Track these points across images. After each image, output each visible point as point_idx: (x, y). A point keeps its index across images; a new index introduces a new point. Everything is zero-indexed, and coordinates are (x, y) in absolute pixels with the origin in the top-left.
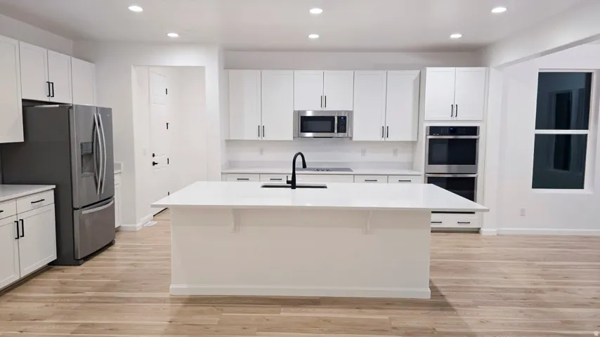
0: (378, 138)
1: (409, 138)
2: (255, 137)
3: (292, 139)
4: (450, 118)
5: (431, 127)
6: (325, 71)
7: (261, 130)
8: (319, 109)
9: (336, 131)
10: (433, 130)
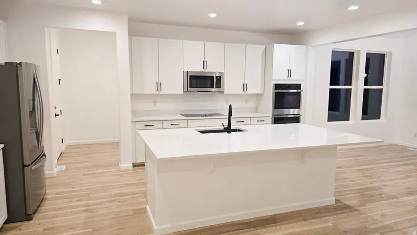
0: (240, 92)
1: (259, 92)
2: (154, 91)
3: (182, 93)
4: (287, 79)
5: (276, 84)
6: (206, 43)
7: (159, 86)
8: (202, 70)
9: (215, 87)
10: (277, 86)
